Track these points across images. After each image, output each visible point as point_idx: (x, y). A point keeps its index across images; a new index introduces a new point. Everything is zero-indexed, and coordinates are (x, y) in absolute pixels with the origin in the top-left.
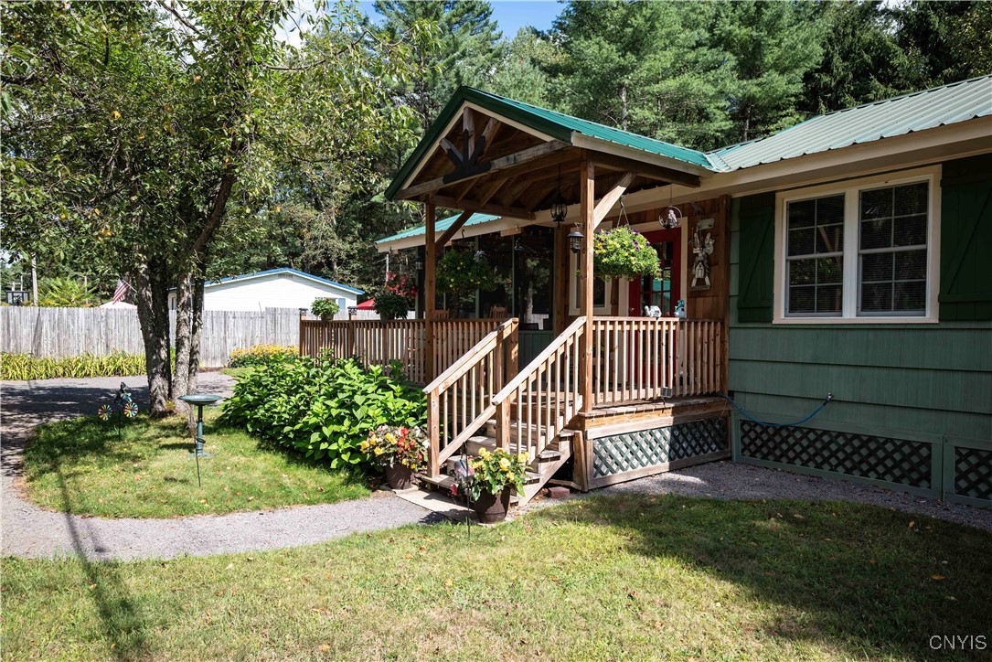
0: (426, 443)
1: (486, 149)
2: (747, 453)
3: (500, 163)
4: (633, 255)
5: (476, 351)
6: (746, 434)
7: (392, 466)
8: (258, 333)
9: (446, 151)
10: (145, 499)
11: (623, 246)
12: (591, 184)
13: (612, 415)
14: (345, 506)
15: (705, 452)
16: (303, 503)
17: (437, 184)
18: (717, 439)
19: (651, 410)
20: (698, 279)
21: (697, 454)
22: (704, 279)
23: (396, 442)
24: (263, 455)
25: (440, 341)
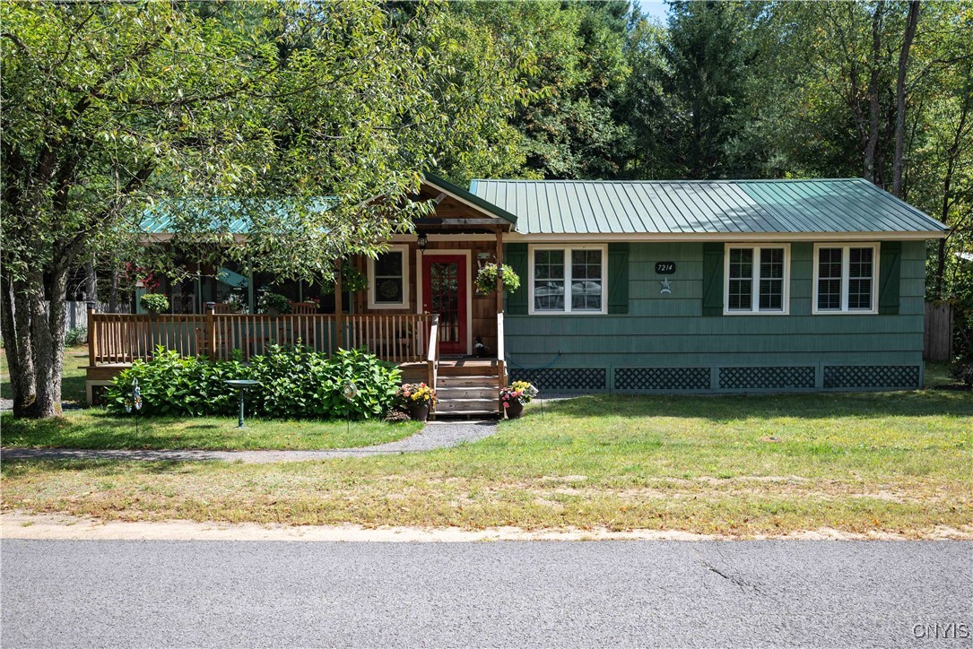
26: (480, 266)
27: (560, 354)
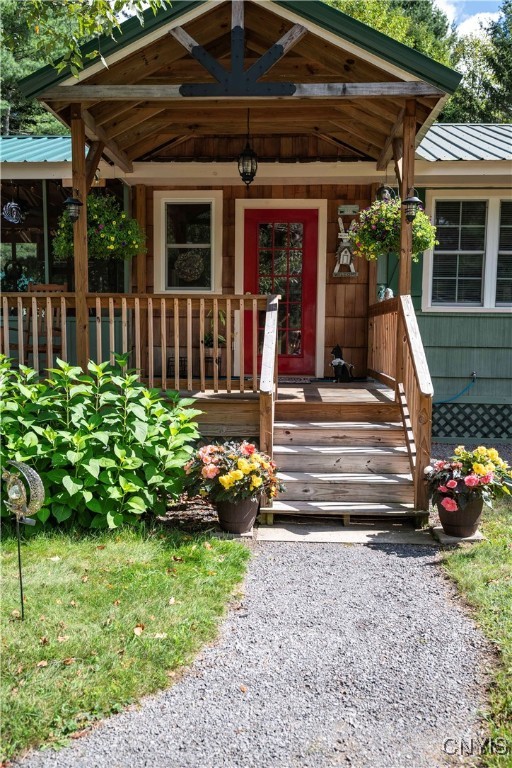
9: (189, 49)
17: (164, 92)
20: (342, 266)
22: (349, 265)
26: (342, 227)
27: (472, 378)
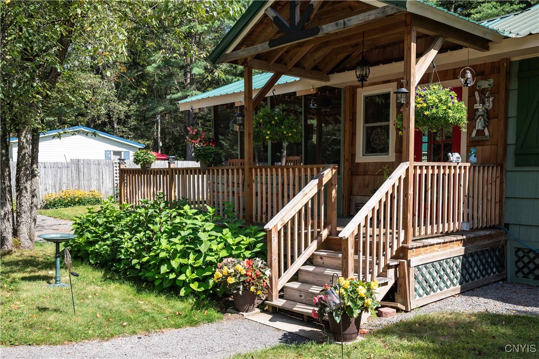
0: (268, 272)
1: (312, 16)
2: (520, 275)
3: (329, 28)
4: (450, 108)
5: (305, 192)
6: (520, 259)
7: (241, 292)
8: (65, 180)
9: (272, 19)
10: (31, 326)
11: (441, 101)
12: (414, 46)
13: (426, 246)
14: (205, 328)
15: (489, 275)
16: (171, 327)
17: (262, 47)
18: (497, 264)
19: (453, 241)
20: (478, 131)
21: (483, 276)
22: (483, 131)
23: (245, 272)
24: (112, 284)
25: (259, 185)
26: (478, 99)
